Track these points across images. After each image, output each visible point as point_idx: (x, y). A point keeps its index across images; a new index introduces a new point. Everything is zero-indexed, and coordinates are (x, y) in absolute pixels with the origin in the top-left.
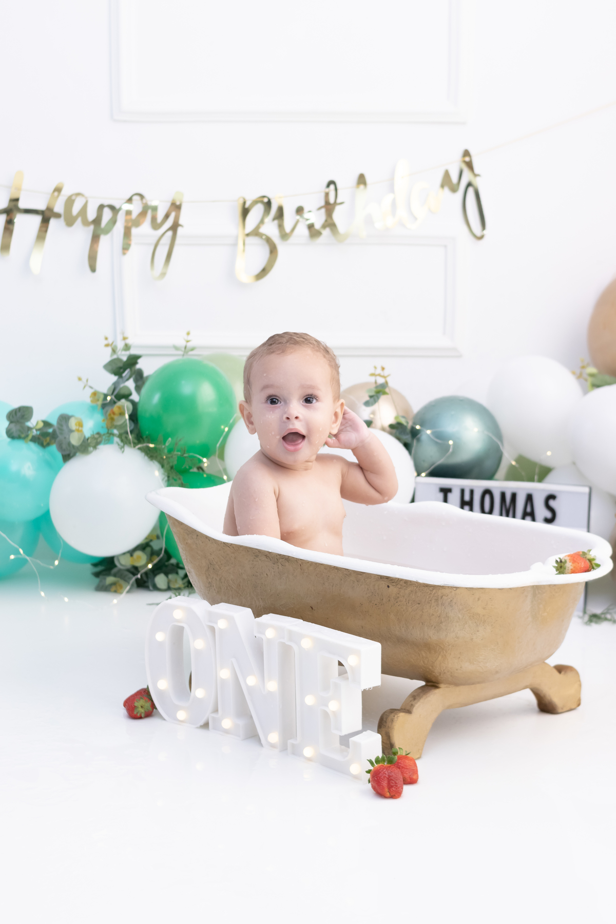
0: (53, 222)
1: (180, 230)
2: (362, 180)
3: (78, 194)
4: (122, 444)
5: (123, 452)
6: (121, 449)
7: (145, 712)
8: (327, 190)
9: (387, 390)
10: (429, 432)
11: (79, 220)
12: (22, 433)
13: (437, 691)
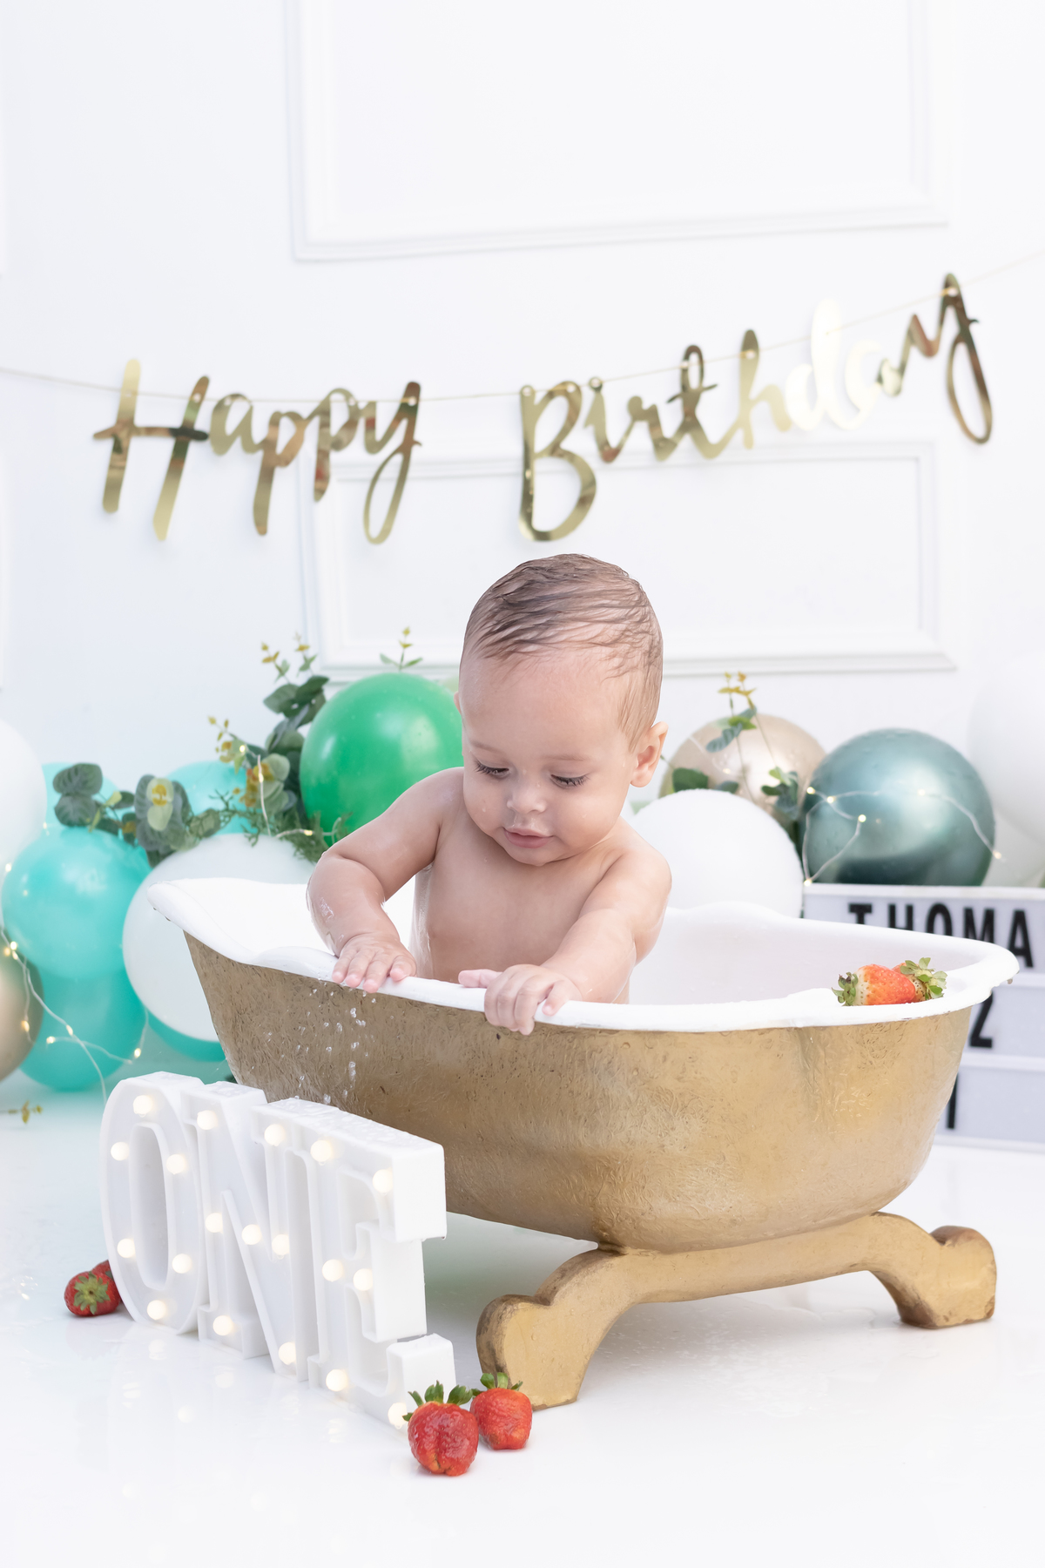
0: (194, 449)
1: (415, 451)
2: (750, 341)
3: (235, 396)
4: (255, 830)
5: (253, 845)
6: (250, 839)
7: (98, 1302)
8: (685, 364)
9: (754, 721)
10: (830, 800)
11: (238, 443)
12: (87, 816)
13: (616, 1261)
